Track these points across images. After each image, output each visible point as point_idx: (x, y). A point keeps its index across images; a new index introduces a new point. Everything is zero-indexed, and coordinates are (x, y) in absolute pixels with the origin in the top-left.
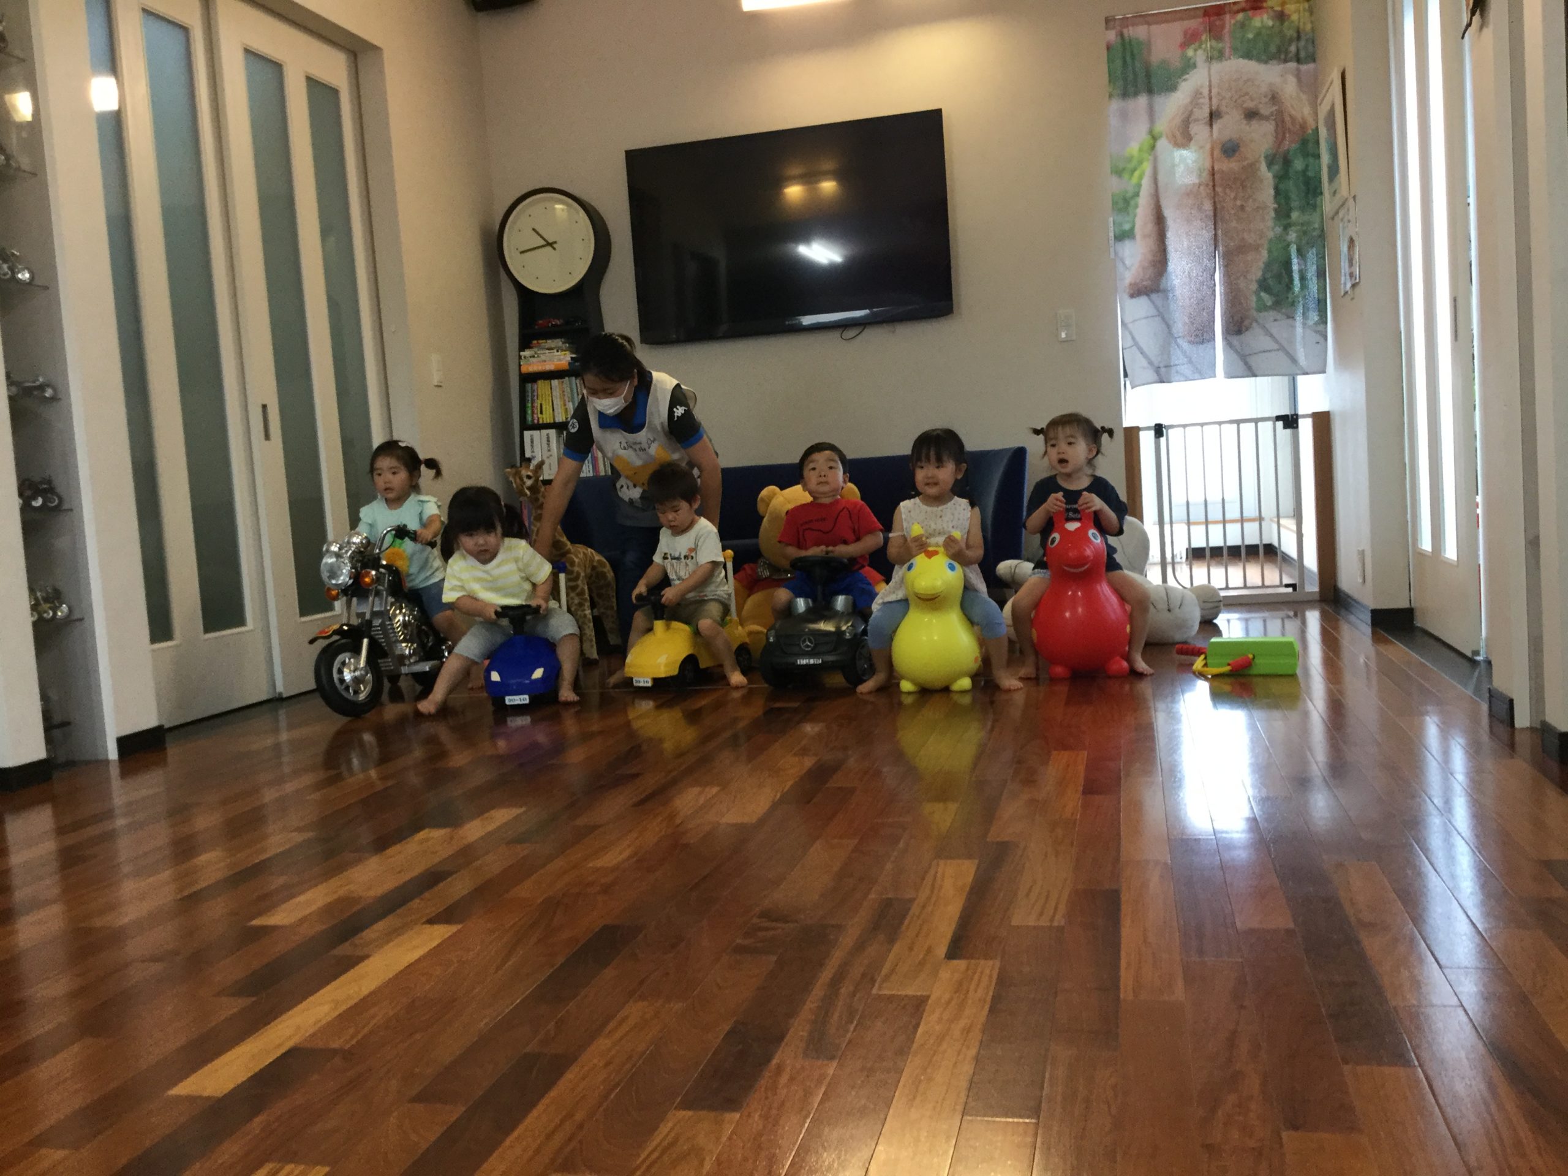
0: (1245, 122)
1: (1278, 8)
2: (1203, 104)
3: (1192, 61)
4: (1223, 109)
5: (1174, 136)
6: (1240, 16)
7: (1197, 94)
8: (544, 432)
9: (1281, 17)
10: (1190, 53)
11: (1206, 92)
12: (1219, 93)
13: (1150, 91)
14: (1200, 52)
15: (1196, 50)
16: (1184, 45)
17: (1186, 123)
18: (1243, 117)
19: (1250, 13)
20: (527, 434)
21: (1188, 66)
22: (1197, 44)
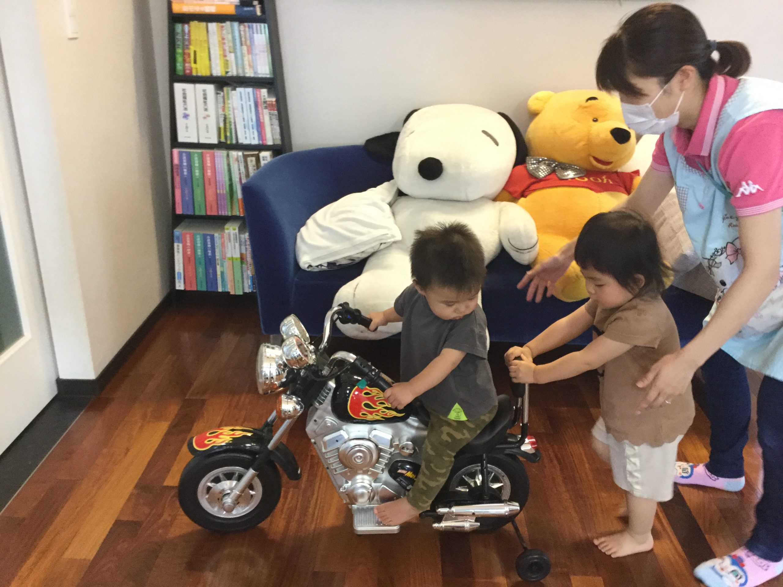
8: (200, 87)
20: (178, 87)
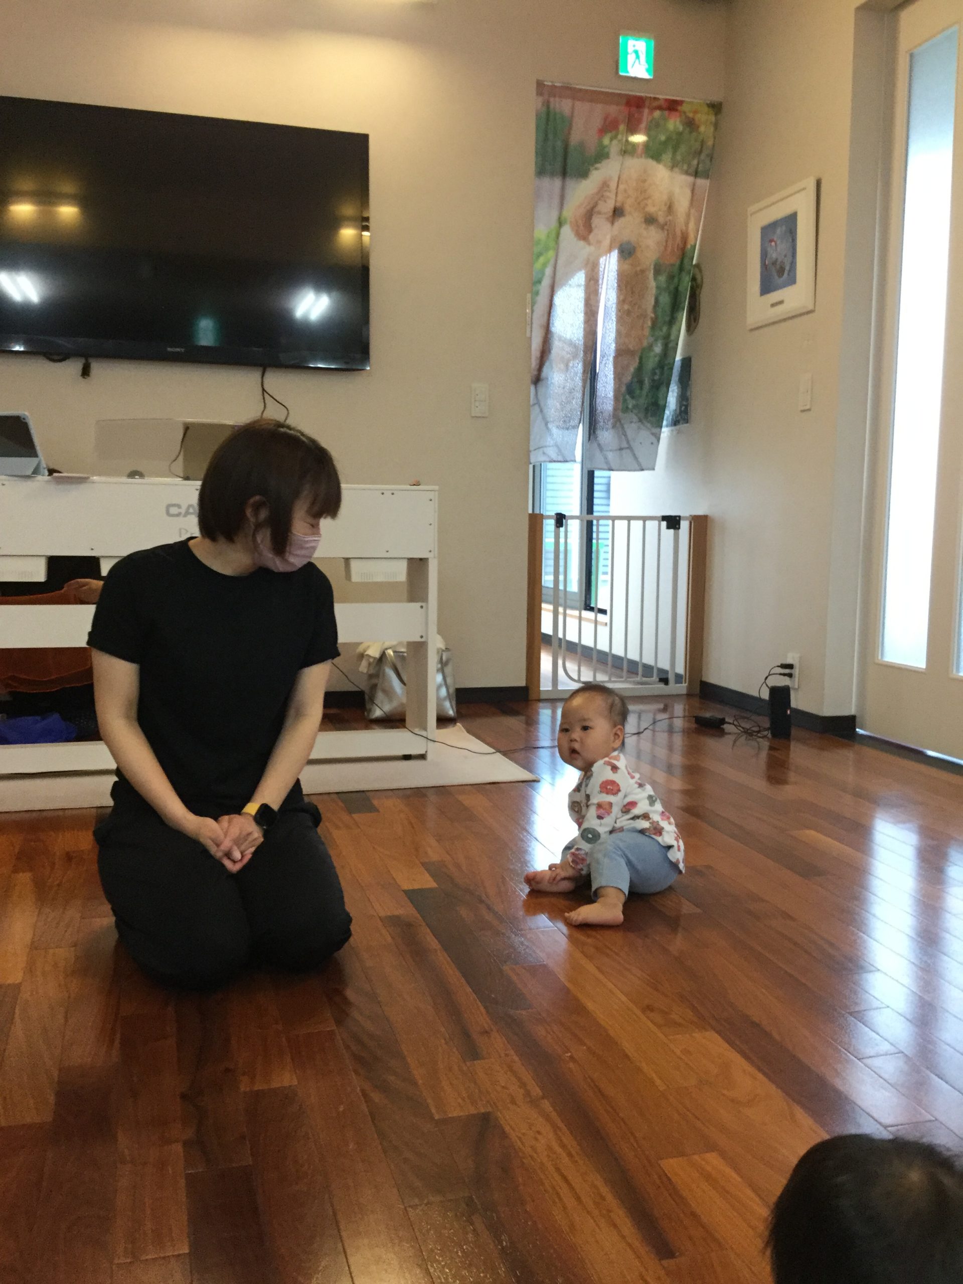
0: (644, 226)
1: (691, 115)
2: (608, 197)
3: (606, 150)
4: (627, 208)
5: (578, 226)
6: (657, 114)
7: (605, 185)
9: (691, 124)
10: (606, 141)
11: (613, 185)
12: (625, 191)
13: (564, 174)
14: (615, 142)
15: (611, 140)
16: (602, 131)
17: (590, 214)
18: (643, 220)
19: (666, 113)
21: (602, 155)
22: (614, 133)
